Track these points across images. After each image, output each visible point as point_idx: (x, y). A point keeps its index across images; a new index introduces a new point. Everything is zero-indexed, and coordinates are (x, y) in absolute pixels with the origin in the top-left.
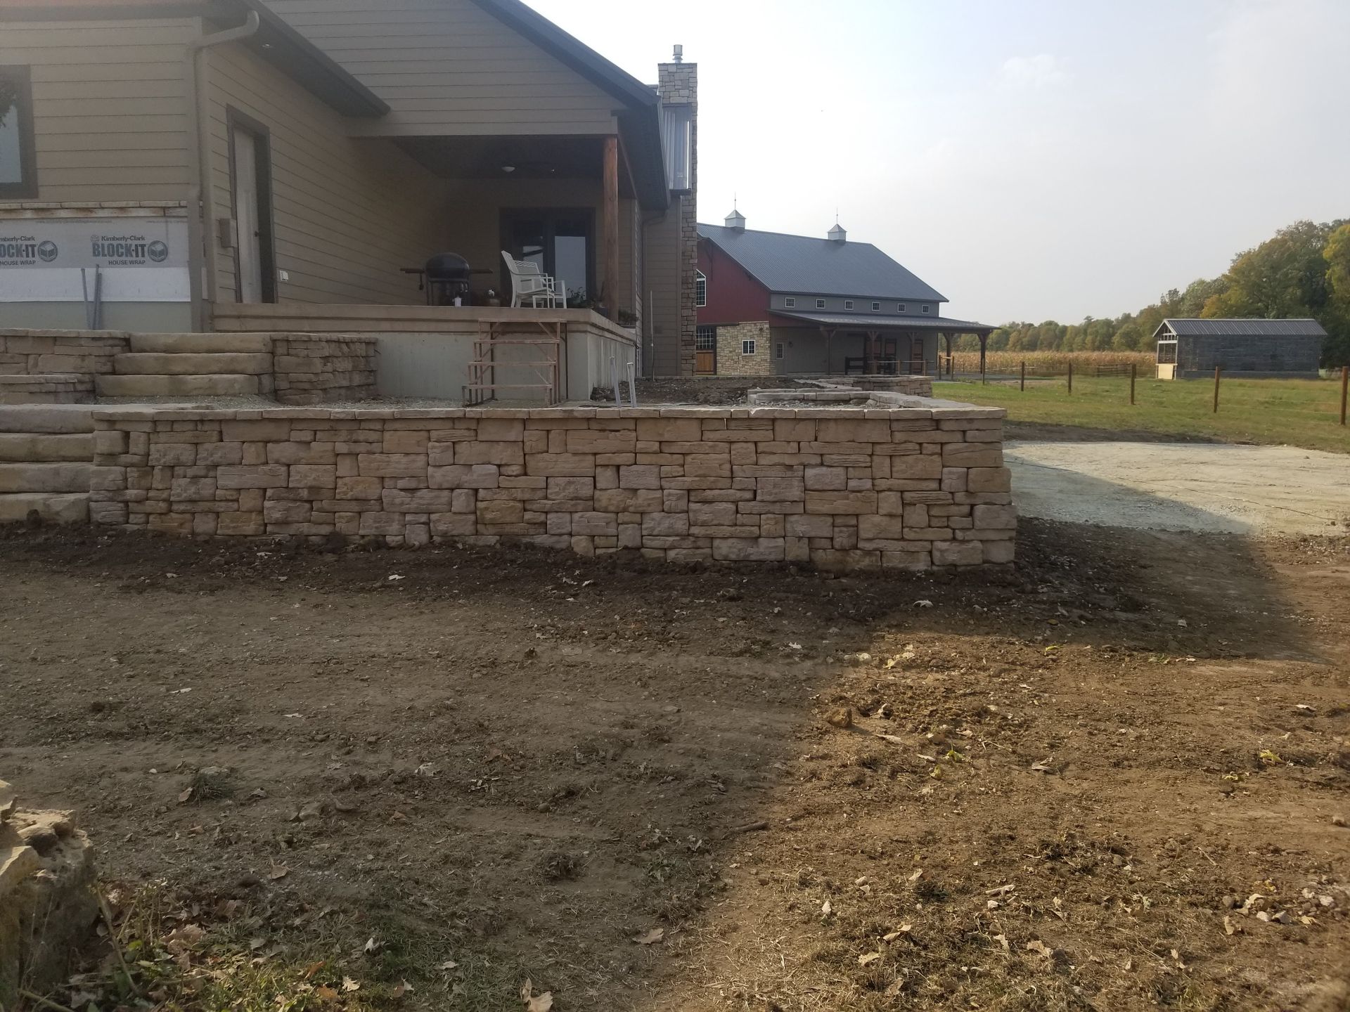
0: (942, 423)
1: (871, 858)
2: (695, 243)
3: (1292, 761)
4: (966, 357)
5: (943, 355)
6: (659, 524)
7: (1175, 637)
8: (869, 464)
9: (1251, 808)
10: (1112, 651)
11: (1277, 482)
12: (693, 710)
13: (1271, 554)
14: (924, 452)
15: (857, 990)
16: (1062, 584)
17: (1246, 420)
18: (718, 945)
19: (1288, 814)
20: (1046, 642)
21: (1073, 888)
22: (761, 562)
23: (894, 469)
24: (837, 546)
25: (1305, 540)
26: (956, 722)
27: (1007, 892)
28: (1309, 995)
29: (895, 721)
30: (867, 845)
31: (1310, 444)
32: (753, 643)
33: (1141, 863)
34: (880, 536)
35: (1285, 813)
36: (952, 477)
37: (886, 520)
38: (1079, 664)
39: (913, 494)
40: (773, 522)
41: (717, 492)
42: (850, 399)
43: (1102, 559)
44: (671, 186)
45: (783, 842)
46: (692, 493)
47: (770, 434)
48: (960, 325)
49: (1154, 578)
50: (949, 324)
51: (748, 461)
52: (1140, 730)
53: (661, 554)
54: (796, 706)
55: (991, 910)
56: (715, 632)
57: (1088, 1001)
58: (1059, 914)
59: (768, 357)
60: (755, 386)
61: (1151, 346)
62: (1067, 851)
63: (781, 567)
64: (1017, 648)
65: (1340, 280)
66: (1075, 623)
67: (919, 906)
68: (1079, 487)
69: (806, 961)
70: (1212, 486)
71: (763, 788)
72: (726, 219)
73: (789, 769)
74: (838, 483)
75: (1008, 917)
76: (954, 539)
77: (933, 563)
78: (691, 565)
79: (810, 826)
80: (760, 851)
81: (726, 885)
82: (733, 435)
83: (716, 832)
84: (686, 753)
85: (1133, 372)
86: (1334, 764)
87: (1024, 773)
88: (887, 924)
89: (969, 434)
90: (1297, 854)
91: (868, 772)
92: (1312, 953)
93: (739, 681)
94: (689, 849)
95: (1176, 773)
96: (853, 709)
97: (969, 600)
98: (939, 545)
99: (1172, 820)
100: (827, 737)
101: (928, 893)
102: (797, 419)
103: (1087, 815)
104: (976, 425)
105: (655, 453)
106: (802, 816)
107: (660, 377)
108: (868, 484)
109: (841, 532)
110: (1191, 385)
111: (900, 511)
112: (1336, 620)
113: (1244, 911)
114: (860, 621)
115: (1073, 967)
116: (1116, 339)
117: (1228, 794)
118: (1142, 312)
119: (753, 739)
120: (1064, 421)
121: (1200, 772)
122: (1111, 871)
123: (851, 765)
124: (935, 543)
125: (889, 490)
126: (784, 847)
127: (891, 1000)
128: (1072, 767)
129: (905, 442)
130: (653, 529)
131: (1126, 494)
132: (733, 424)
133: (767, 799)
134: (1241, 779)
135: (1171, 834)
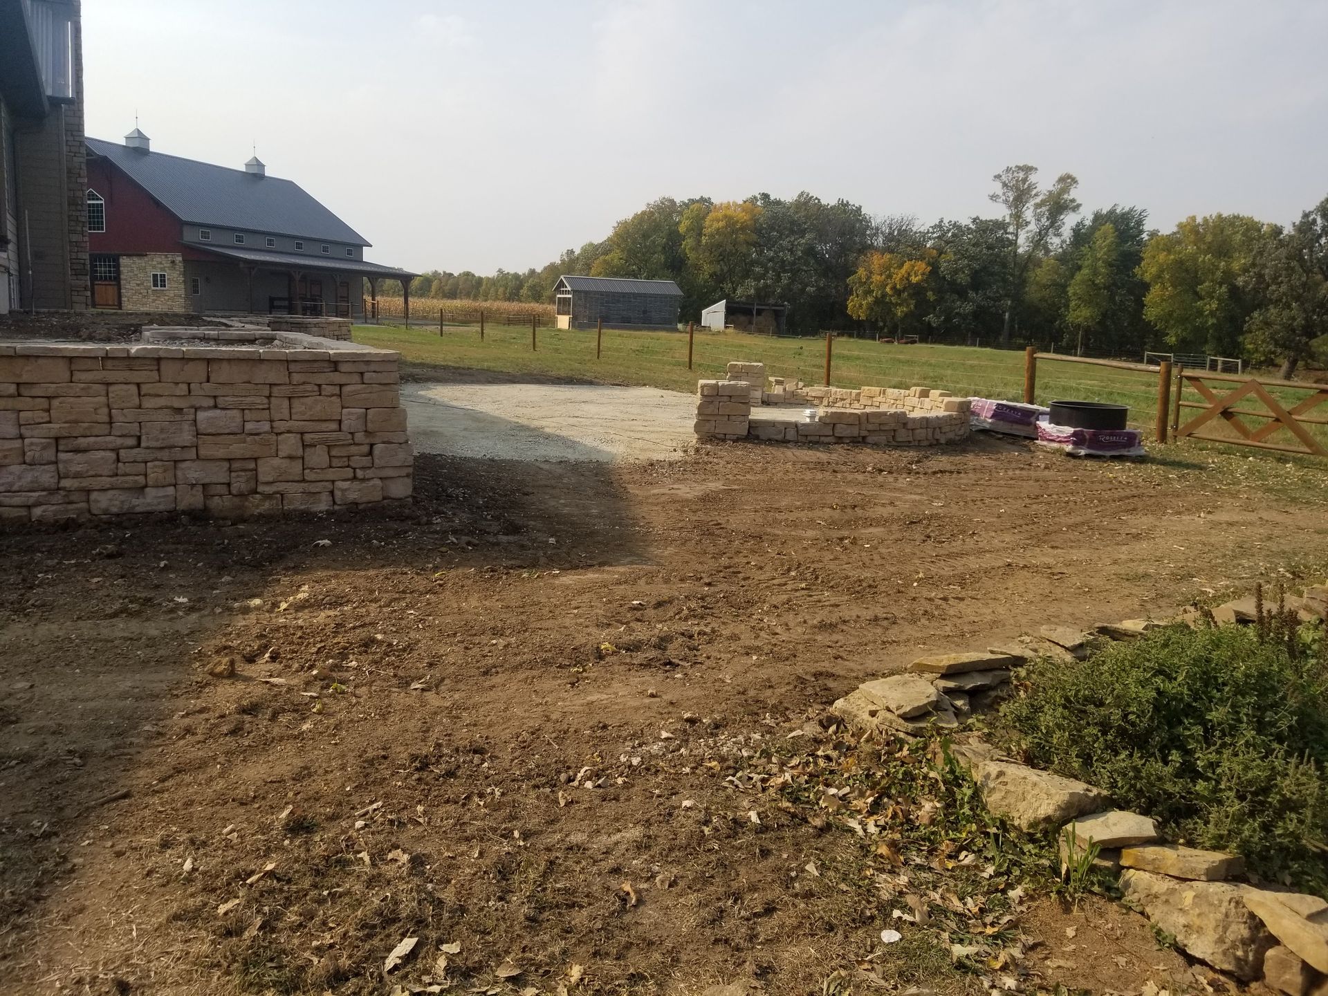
0: (340, 365)
1: (242, 804)
2: (84, 160)
3: (624, 649)
4: (390, 302)
5: (368, 298)
6: (20, 478)
7: (545, 554)
8: (267, 406)
9: (591, 693)
10: (492, 571)
11: (638, 417)
12: (50, 683)
13: (626, 477)
14: (323, 393)
15: (213, 942)
16: (454, 514)
17: (621, 365)
18: (59, 933)
19: (616, 693)
20: (436, 569)
21: (436, 793)
22: (149, 513)
23: (293, 411)
24: (234, 492)
25: (652, 465)
26: (343, 656)
27: (375, 810)
28: (617, 843)
29: (281, 662)
30: (239, 793)
31: (665, 386)
32: (131, 602)
33: (497, 757)
34: (280, 479)
35: (615, 693)
36: (351, 417)
37: (286, 463)
38: (463, 586)
39: (312, 436)
40: (160, 470)
41: (92, 439)
42: (256, 339)
43: (492, 489)
44: (49, 92)
45: (146, 807)
46: (62, 442)
47: (155, 375)
48: (383, 271)
49: (533, 504)
50: (373, 269)
51: (129, 405)
52: (508, 639)
53: (23, 512)
54: (175, 663)
55: (358, 830)
56: (87, 594)
57: (437, 895)
58: (421, 820)
59: (182, 292)
60: (151, 323)
61: (552, 300)
62: (433, 760)
63: (171, 518)
64: (411, 578)
65: (692, 249)
66: (463, 548)
67: (287, 842)
68: (482, 425)
69: (160, 925)
70: (588, 422)
71: (128, 754)
72: (127, 138)
73: (160, 730)
74: (234, 426)
75: (373, 833)
76: (355, 478)
77: (334, 503)
78: (62, 522)
79: (179, 785)
80: (117, 821)
81: (74, 865)
82: (111, 376)
83: (68, 812)
84: (38, 731)
85: (535, 321)
86: (654, 647)
87: (402, 695)
88: (253, 867)
89: (367, 376)
90: (620, 726)
91: (247, 718)
92: (621, 807)
93: (109, 645)
94: (31, 835)
95: (535, 673)
96: (238, 658)
97: (368, 535)
98: (340, 484)
99: (527, 714)
100: (207, 690)
101: (298, 827)
102: (185, 359)
103: (455, 723)
104: (373, 367)
105: (10, 396)
106: (171, 776)
107: (43, 310)
108: (266, 427)
109: (238, 476)
110: (581, 335)
111: (300, 453)
112: (668, 529)
113: (576, 783)
114: (256, 566)
115: (428, 867)
116: (524, 291)
117: (573, 684)
118: (545, 268)
119: (121, 704)
120: (475, 365)
121: (554, 669)
122: (471, 771)
123: (230, 714)
124: (337, 483)
125: (289, 432)
126: (147, 812)
127: (248, 942)
128: (447, 681)
129: (304, 383)
130: (11, 484)
131: (521, 430)
132: (109, 364)
133: (132, 764)
134: (584, 670)
135: (525, 727)
